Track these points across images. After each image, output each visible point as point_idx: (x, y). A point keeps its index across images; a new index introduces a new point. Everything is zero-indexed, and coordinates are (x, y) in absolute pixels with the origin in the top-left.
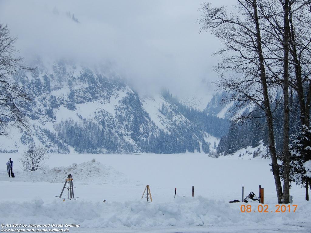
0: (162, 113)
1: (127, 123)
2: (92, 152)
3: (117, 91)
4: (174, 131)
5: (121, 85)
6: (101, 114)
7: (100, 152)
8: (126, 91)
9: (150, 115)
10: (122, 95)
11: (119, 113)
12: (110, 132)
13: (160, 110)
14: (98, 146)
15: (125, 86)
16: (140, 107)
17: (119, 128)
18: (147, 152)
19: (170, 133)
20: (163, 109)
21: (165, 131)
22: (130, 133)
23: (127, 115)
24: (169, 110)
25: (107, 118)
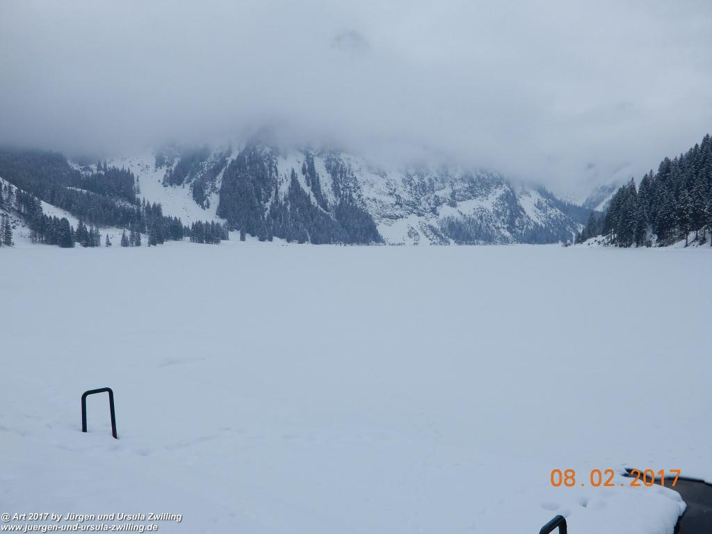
0: (537, 207)
1: (504, 218)
2: (471, 244)
3: (495, 190)
4: (549, 224)
5: (499, 183)
6: (479, 210)
7: (477, 244)
8: (503, 189)
9: (525, 210)
10: (500, 192)
11: (496, 209)
12: (488, 226)
13: (535, 205)
14: (476, 238)
15: (501, 184)
16: (516, 202)
17: (496, 222)
18: (521, 243)
19: (544, 225)
20: (538, 204)
21: (539, 224)
22: (506, 226)
23: (503, 210)
24: (544, 205)
25: (484, 213)
